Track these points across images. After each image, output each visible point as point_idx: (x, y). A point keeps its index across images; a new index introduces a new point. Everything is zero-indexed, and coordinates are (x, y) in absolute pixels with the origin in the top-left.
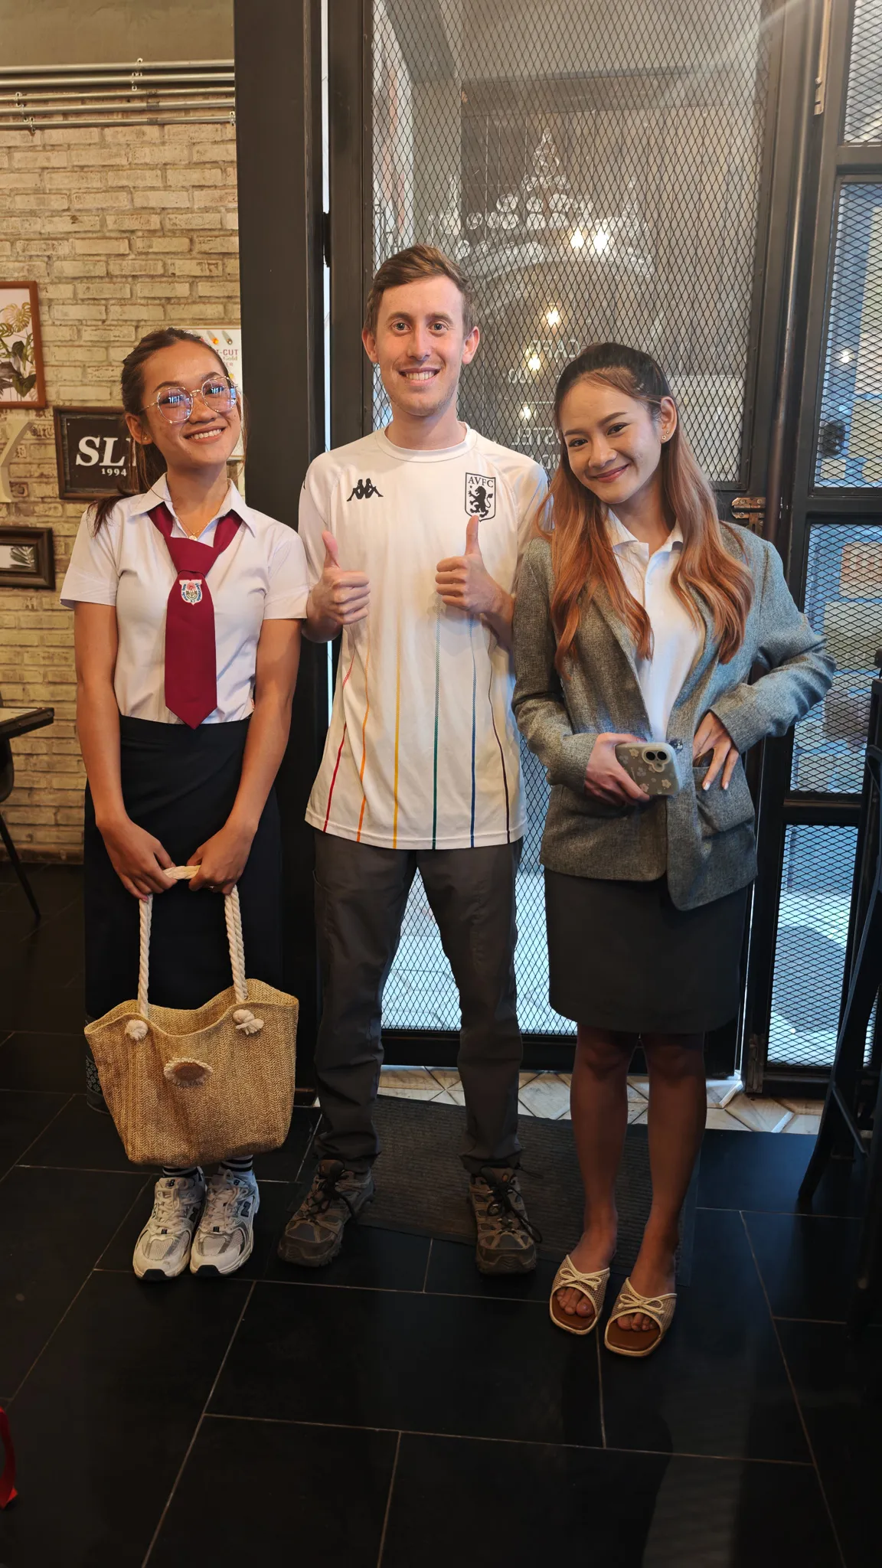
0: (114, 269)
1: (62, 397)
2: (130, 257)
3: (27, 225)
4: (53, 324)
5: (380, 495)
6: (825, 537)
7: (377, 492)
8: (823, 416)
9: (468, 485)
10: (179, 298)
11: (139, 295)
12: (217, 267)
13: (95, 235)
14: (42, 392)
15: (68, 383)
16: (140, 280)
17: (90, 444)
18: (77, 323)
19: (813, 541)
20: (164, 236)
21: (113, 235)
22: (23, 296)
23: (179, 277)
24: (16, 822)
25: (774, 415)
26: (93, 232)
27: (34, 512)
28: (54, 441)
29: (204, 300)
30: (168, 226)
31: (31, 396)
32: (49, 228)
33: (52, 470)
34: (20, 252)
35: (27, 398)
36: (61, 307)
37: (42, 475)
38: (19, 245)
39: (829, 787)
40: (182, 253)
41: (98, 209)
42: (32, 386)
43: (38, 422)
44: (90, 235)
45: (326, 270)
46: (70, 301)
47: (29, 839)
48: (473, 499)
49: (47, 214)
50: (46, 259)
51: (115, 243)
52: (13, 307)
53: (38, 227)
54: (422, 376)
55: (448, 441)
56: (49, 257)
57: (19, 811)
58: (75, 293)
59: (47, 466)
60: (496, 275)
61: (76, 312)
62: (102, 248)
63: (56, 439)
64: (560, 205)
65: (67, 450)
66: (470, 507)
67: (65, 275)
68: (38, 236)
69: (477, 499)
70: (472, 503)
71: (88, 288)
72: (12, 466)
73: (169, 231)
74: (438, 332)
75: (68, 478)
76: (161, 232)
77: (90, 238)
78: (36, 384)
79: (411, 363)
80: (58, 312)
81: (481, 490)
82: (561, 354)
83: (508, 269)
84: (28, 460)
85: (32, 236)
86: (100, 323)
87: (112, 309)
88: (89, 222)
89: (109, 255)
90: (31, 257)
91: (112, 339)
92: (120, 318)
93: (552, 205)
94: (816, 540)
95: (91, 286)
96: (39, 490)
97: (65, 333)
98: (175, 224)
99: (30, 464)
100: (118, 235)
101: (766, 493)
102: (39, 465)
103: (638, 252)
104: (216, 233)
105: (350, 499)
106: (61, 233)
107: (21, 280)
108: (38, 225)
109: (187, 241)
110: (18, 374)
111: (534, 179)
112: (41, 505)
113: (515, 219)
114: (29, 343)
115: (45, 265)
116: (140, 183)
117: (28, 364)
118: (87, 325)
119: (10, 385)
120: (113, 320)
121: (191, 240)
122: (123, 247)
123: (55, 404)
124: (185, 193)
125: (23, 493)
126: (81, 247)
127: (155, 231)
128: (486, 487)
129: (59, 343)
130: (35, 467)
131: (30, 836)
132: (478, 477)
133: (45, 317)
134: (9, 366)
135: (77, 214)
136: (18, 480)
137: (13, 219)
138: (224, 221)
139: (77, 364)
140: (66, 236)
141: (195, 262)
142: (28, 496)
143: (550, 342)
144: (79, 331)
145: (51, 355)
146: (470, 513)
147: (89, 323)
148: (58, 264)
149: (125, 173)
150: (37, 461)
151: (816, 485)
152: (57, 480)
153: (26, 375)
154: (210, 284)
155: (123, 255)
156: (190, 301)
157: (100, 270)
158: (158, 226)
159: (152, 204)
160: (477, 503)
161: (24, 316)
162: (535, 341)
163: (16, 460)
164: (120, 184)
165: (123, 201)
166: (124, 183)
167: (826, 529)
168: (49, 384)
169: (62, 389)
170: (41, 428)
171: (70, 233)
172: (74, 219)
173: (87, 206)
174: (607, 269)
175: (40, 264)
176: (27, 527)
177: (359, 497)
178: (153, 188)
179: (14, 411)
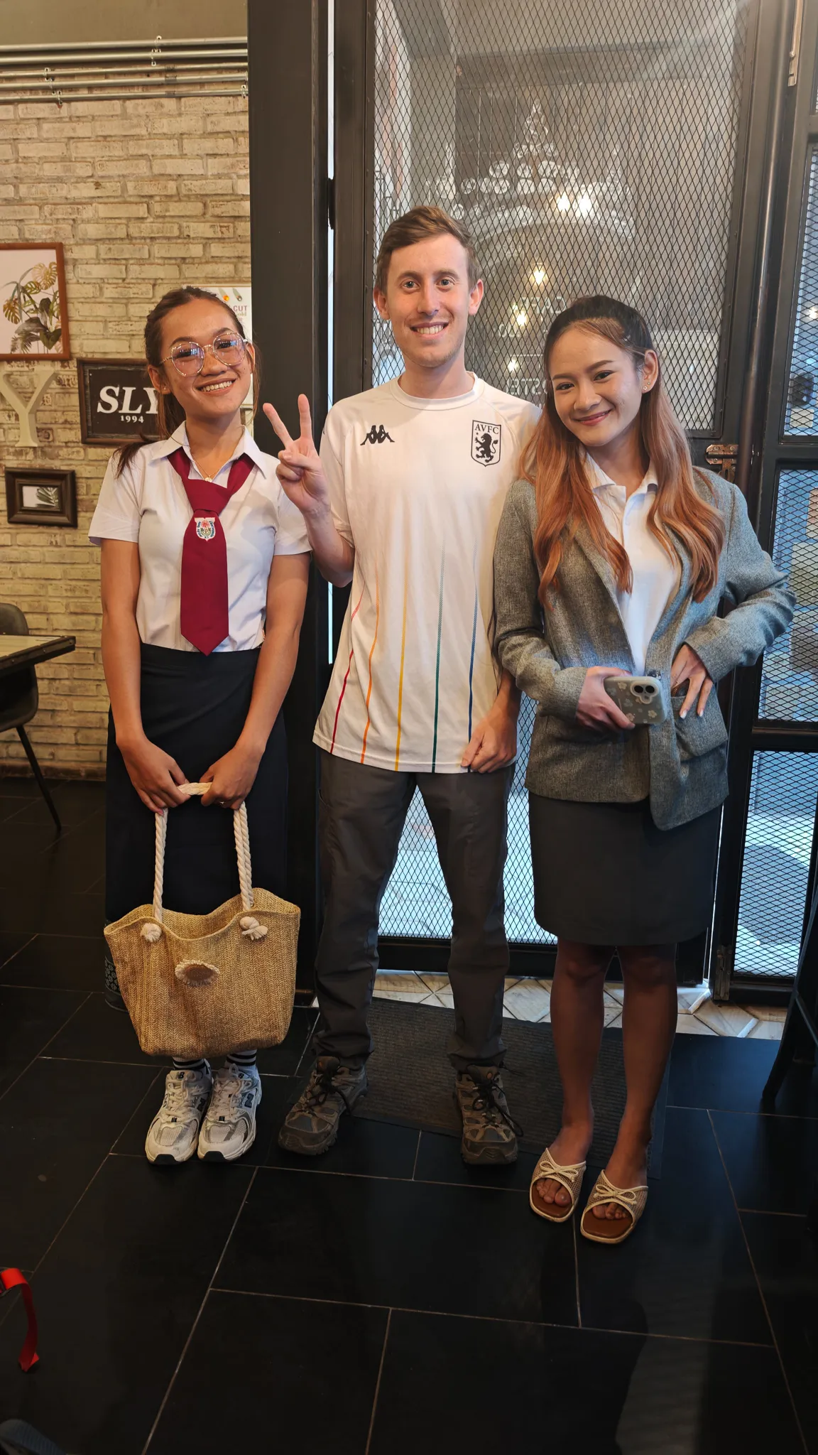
0: (134, 231)
1: (85, 349)
2: (148, 220)
3: (54, 190)
4: (78, 282)
5: (391, 441)
6: (794, 481)
7: (389, 438)
8: (793, 368)
9: (475, 432)
10: (193, 258)
11: (157, 255)
12: (228, 230)
13: (116, 200)
14: (67, 345)
15: (90, 337)
16: (158, 241)
17: (110, 393)
18: (99, 281)
19: (782, 485)
20: (180, 200)
21: (132, 199)
22: (50, 256)
23: (193, 238)
24: (39, 741)
25: (747, 368)
26: (114, 197)
27: (58, 456)
28: (77, 391)
29: (216, 260)
30: (184, 191)
31: (57, 349)
32: (74, 194)
33: (75, 417)
34: (48, 216)
35: (53, 351)
36: (85, 266)
37: (66, 422)
38: (47, 209)
39: (794, 715)
40: (196, 216)
41: (119, 176)
42: (57, 339)
43: (62, 373)
44: (112, 200)
45: (331, 232)
46: (93, 261)
47: (51, 757)
48: (479, 445)
49: (72, 181)
50: (71, 222)
51: (135, 207)
52: (41, 266)
53: (64, 193)
54: (433, 330)
55: (457, 390)
56: (74, 220)
57: (42, 731)
58: (98, 254)
59: (71, 413)
60: (488, 237)
61: (98, 271)
62: (123, 211)
63: (79, 388)
64: (548, 171)
65: (89, 398)
66: (475, 452)
67: (89, 237)
68: (64, 201)
69: (483, 445)
70: (478, 449)
71: (110, 249)
72: (39, 414)
73: (185, 196)
74: (445, 287)
75: (90, 425)
76: (178, 197)
77: (112, 203)
78: (61, 338)
79: (420, 318)
80: (82, 271)
81: (487, 437)
82: (548, 311)
83: (499, 231)
84: (53, 408)
85: (58, 201)
86: (120, 281)
87: (131, 268)
88: (111, 188)
89: (129, 219)
90: (58, 220)
91: (132, 296)
92: (140, 276)
93: (541, 171)
94: (786, 485)
95: (111, 246)
96: (63, 435)
97: (89, 291)
98: (190, 190)
99: (55, 411)
100: (138, 200)
101: (739, 442)
102: (64, 412)
103: (621, 215)
104: (228, 198)
105: (364, 444)
106: (85, 198)
107: (48, 241)
108: (63, 191)
109: (200, 205)
110: (46, 328)
111: (524, 147)
112: (65, 450)
113: (506, 185)
114: (55, 300)
115: (70, 227)
116: (158, 152)
117: (54, 320)
118: (108, 283)
119: (37, 339)
120: (132, 278)
121: (205, 205)
122: (142, 211)
123: (78, 356)
124: (200, 161)
125: (48, 438)
126: (103, 211)
127: (171, 196)
128: (491, 434)
129: (82, 300)
130: (59, 414)
131: (53, 754)
132: (484, 425)
133: (70, 276)
134: (36, 320)
135: (100, 181)
136: (44, 426)
137: (42, 185)
138: (235, 188)
139: (99, 319)
140: (90, 201)
141: (209, 224)
142: (53, 441)
143: (538, 299)
144: (101, 289)
145: (75, 311)
146: (475, 458)
147: (110, 281)
148: (82, 227)
149: (144, 142)
150: (62, 409)
151: (786, 433)
152: (79, 426)
153: (52, 329)
154: (221, 245)
155: (143, 218)
156: (203, 260)
157: (121, 233)
158: (174, 192)
159: (169, 171)
160: (483, 449)
161: (51, 274)
162: (524, 298)
163: (42, 408)
164: (140, 153)
165: (142, 168)
166: (144, 151)
167: (794, 474)
168: (72, 337)
169: (85, 342)
170: (65, 378)
171: (93, 198)
172: (98, 185)
173: (111, 173)
174: (591, 231)
175: (66, 227)
176: (52, 470)
177: (373, 441)
178: (170, 156)
179: (40, 362)
